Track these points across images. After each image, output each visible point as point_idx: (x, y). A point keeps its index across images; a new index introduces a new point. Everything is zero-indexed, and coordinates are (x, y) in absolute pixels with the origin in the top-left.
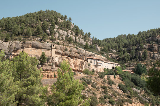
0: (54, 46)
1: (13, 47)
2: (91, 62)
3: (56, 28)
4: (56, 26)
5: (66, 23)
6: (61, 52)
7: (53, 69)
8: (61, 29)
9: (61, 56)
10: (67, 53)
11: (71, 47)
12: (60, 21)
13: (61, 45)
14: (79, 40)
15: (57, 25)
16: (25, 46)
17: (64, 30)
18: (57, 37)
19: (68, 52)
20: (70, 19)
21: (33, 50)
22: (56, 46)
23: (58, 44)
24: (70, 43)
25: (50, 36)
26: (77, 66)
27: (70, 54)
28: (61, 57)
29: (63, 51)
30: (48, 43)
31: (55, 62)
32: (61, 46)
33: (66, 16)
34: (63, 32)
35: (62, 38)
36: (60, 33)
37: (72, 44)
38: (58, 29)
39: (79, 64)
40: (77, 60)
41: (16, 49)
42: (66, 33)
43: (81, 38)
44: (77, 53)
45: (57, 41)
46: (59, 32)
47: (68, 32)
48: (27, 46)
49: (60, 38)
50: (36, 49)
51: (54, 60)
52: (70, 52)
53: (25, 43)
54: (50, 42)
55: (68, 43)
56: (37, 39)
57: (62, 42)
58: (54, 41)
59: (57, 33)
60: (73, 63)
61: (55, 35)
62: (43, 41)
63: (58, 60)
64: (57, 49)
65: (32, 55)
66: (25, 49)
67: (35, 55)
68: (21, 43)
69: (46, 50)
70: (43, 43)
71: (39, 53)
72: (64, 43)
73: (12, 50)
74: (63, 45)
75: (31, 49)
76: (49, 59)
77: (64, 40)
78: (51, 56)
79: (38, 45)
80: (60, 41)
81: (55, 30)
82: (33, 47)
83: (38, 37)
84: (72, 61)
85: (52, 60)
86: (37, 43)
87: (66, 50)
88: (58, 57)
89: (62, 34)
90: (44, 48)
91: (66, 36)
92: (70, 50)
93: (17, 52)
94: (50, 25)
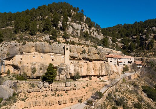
0: (67, 48)
1: (4, 53)
2: (111, 62)
3: (69, 21)
4: (70, 19)
5: (79, 15)
6: (77, 56)
7: (67, 87)
8: (75, 22)
10: (85, 57)
11: (88, 45)
12: (73, 13)
13: (76, 44)
14: (93, 33)
15: (70, 17)
16: (24, 50)
17: (78, 23)
18: (70, 33)
20: (82, 11)
21: (36, 56)
22: (70, 48)
23: (73, 43)
24: (87, 40)
25: (63, 32)
26: (97, 70)
27: (89, 57)
28: (78, 63)
29: (81, 54)
30: (59, 43)
31: (70, 73)
32: (76, 46)
33: (78, 8)
34: (78, 25)
35: (77, 33)
36: (74, 26)
37: (89, 41)
38: (71, 22)
39: (99, 67)
40: (97, 63)
41: (10, 56)
42: (80, 26)
43: (94, 31)
44: (96, 54)
45: (71, 39)
46: (72, 26)
47: (82, 25)
48: (27, 50)
49: (75, 34)
50: (42, 54)
51: (68, 69)
52: (89, 53)
53: (25, 45)
54: (62, 42)
55: (84, 40)
56: (44, 37)
57: (77, 39)
58: (67, 40)
59: (71, 27)
60: (92, 68)
61: (69, 30)
62: (52, 41)
63: (74, 69)
64: (72, 52)
65: (35, 64)
66: (26, 55)
67: (41, 63)
68: (19, 44)
69: (57, 55)
70: (52, 44)
71: (46, 59)
72: (80, 42)
73: (4, 58)
74: (80, 44)
75: (35, 54)
76: (60, 70)
77: (79, 36)
78: (64, 63)
79: (44, 49)
80: (75, 38)
81: (68, 23)
82: (37, 51)
83: (46, 35)
84: (91, 66)
85: (65, 70)
86: (43, 45)
87: (84, 52)
88: (74, 64)
89: (76, 29)
90: (53, 51)
91: (80, 30)
92: (88, 51)
93: (13, 60)
94: (62, 18)
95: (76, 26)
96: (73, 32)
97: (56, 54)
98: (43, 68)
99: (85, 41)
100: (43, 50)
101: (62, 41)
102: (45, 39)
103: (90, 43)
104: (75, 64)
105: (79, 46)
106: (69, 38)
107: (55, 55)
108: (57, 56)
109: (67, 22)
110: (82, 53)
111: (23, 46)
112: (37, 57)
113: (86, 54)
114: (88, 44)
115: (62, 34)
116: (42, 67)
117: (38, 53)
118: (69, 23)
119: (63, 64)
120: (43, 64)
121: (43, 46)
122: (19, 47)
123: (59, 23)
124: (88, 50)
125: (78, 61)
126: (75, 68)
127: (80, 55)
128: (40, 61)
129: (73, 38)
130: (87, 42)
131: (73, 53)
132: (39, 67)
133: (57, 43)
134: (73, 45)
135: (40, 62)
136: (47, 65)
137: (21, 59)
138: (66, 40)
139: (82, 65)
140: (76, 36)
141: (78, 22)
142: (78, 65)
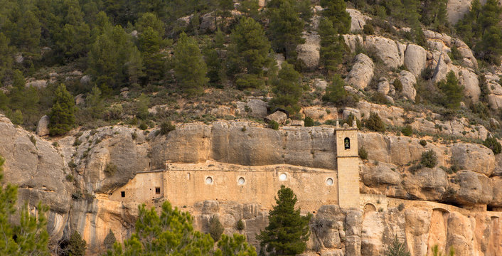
0: (347, 140)
3: (353, 28)
4: (357, 17)
6: (395, 177)
8: (387, 31)
9: (395, 203)
11: (454, 138)
13: (393, 129)
17: (406, 37)
18: (363, 84)
19: (439, 178)
21: (218, 178)
22: (361, 141)
23: (373, 124)
24: (447, 116)
25: (322, 83)
27: (456, 188)
28: (401, 208)
29: (413, 171)
30: (309, 122)
31: (364, 246)
32: (392, 137)
34: (403, 46)
35: (398, 86)
36: (383, 55)
37: (463, 120)
38: (367, 31)
41: (115, 180)
42: (418, 52)
44: (497, 179)
46: (374, 55)
47: (430, 48)
48: (182, 151)
49: (386, 88)
50: (243, 168)
51: (356, 230)
52: (454, 169)
53: (170, 134)
54: (321, 121)
55: (434, 115)
56: (240, 104)
57: (398, 111)
58: (348, 110)
59: (363, 57)
60: (474, 244)
61: (353, 73)
62: (278, 117)
63: (382, 229)
64: (371, 162)
65: (216, 209)
66: (176, 173)
67: (239, 207)
68: (145, 134)
69: (305, 171)
70: (282, 129)
71: (259, 190)
72: (408, 121)
73: (97, 186)
74: (407, 132)
75: (212, 168)
76: (322, 228)
77: (409, 100)
78: (336, 206)
79: (250, 144)
80: (384, 106)
81: (349, 39)
82: (218, 155)
83: (248, 94)
84: (470, 232)
85: (343, 233)
86: (243, 130)
87: (428, 161)
88: (381, 210)
89: (395, 65)
90: (287, 156)
91: (418, 72)
92: (452, 162)
93: (123, 194)
94: (318, 13)
95: (394, 54)
96: (374, 83)
97: (301, 168)
98: (250, 224)
99: (438, 122)
100: (247, 149)
101: (321, 117)
102: (247, 109)
103: (467, 130)
104: (385, 210)
105: (402, 136)
106: (355, 106)
107: (295, 171)
108: (304, 175)
109: (342, 32)
110: (419, 168)
111: (164, 138)
112: (220, 180)
113: (440, 172)
114: (456, 132)
115: (319, 89)
116: (244, 221)
117: (226, 166)
118: (353, 37)
119: (332, 209)
120: (245, 210)
121: (247, 133)
122: (147, 143)
123: (303, 42)
124: (448, 157)
125: (399, 202)
126: (386, 230)
127: (408, 174)
128: (235, 199)
129: (375, 105)
130: (447, 124)
131: (376, 164)
132: (233, 221)
133: (302, 123)
134: (375, 134)
135: (233, 203)
136: (263, 213)
137: (158, 190)
138: (341, 112)
139: (422, 221)
140: (391, 98)
141: (408, 29)
142: (402, 221)
